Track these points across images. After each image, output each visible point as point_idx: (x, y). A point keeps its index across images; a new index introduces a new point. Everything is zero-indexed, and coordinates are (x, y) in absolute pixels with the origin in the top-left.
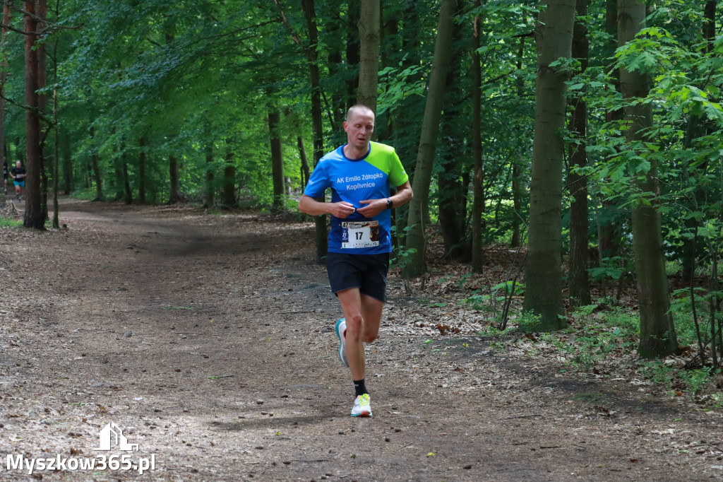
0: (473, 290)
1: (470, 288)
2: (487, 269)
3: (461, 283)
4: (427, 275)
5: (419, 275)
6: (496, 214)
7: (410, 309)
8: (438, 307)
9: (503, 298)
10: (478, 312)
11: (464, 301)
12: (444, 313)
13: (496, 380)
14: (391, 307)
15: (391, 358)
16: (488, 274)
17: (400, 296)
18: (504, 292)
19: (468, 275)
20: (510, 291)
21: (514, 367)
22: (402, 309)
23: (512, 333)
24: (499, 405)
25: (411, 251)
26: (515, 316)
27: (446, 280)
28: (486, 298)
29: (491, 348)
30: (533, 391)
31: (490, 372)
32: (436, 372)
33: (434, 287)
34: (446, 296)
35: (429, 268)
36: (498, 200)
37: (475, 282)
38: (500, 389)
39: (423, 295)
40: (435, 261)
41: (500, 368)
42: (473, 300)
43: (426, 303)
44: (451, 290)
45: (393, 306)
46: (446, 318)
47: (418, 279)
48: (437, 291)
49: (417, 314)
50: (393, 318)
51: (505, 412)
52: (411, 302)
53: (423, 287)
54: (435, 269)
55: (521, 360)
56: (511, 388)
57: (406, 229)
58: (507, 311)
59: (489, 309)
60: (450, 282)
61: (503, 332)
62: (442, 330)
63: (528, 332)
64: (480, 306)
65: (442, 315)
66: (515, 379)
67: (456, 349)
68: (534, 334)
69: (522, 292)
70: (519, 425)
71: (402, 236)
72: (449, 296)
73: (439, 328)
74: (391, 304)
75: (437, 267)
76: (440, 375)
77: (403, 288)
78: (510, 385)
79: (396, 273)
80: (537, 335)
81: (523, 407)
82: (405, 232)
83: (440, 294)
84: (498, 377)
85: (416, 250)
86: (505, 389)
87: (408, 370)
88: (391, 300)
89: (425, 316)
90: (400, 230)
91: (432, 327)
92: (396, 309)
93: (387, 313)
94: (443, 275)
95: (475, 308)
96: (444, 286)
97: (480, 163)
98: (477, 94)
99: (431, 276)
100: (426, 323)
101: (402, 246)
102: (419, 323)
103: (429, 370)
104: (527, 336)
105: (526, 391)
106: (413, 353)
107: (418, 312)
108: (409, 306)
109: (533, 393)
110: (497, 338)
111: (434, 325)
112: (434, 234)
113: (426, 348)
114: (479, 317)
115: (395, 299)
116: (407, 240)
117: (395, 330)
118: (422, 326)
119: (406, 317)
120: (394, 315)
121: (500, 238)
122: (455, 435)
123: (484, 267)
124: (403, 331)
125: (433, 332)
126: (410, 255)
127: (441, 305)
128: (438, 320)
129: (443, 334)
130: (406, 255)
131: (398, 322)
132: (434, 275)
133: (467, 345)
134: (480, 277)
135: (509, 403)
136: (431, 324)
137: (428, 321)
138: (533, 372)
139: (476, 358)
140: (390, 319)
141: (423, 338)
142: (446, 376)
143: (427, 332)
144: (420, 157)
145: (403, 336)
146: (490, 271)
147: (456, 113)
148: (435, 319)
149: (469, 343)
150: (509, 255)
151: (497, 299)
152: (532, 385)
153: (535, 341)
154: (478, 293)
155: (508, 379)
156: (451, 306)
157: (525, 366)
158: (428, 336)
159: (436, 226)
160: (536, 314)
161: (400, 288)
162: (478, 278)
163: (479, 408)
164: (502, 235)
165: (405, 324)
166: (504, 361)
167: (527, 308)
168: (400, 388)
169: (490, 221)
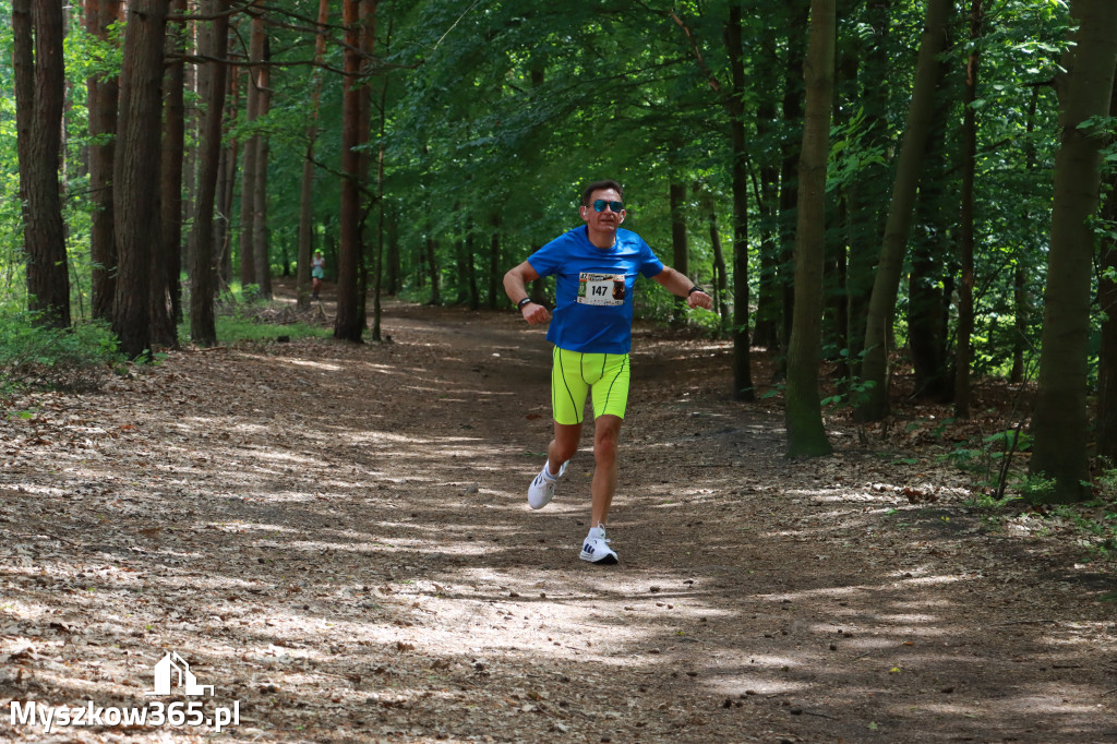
0: (956, 441)
1: (952, 439)
2: (976, 413)
3: (939, 431)
4: (891, 419)
5: (878, 419)
6: (990, 334)
7: (866, 466)
8: (905, 464)
9: (1000, 454)
10: (963, 474)
11: (943, 457)
12: (915, 473)
13: (987, 569)
14: (838, 462)
15: (838, 533)
16: (976, 421)
17: (852, 448)
18: (1001, 445)
19: (949, 421)
20: (1011, 445)
21: (1015, 551)
22: (854, 466)
23: (1012, 504)
24: (991, 605)
25: (869, 384)
26: (1016, 480)
27: (917, 427)
28: (975, 453)
29: (981, 524)
30: (1042, 586)
31: (980, 557)
32: (903, 555)
33: (900, 436)
34: (917, 450)
35: (893, 409)
36: (993, 316)
37: (959, 431)
38: (994, 582)
39: (884, 447)
40: (902, 399)
41: (994, 553)
42: (957, 456)
43: (888, 458)
44: (924, 441)
45: (842, 461)
46: (917, 479)
47: (877, 425)
48: (904, 442)
49: (876, 474)
50: (842, 478)
51: (1001, 615)
52: (867, 456)
53: (885, 436)
54: (901, 412)
55: (1026, 543)
56: (1011, 581)
57: (862, 353)
58: (1006, 472)
59: (979, 470)
60: (923, 429)
61: (1000, 503)
62: (913, 497)
63: (1035, 504)
64: (967, 464)
65: (911, 476)
66: (1017, 570)
67: (932, 525)
68: (1045, 506)
69: (1028, 446)
70: (1022, 634)
71: (856, 362)
72: (922, 450)
73: (907, 493)
74: (839, 458)
75: (903, 408)
76: (908, 560)
77: (856, 437)
78: (1008, 578)
79: (845, 415)
80: (1049, 508)
81: (1027, 609)
82: (861, 358)
83: (908, 446)
84: (992, 565)
85: (875, 383)
86: (1002, 582)
87: (862, 551)
88: (839, 452)
89: (886, 476)
90: (854, 354)
91: (898, 493)
92: (846, 466)
93: (833, 470)
94: (914, 419)
95: (959, 466)
96: (914, 434)
97: (969, 263)
98: (967, 165)
99: (895, 420)
100: (889, 486)
101: (855, 378)
102: (878, 486)
103: (893, 552)
104: (1034, 509)
105: (1032, 586)
106: (870, 528)
107: (877, 471)
108: (864, 460)
109: (1042, 590)
110: (990, 510)
111: (900, 489)
112: (900, 362)
113: (888, 522)
114: (965, 480)
115: (845, 452)
116: (863, 369)
117: (844, 495)
118: (883, 490)
119: (860, 477)
120: (842, 474)
121: (995, 369)
122: (931, 645)
123: (971, 410)
124: (856, 496)
125: (898, 499)
126: (867, 389)
127: (909, 461)
128: (905, 483)
129: (913, 501)
130: (861, 389)
131: (848, 484)
132: (900, 419)
133: (948, 519)
134: (966, 424)
135: (1008, 602)
136: (896, 488)
137: (892, 483)
138: (1042, 560)
139: (960, 537)
140: (837, 479)
141: (883, 507)
142: (917, 562)
143: (890, 499)
144: (885, 251)
145: (855, 504)
146: (980, 415)
147: (937, 192)
148: (901, 481)
149: (951, 516)
150: (1006, 394)
151: (994, 455)
152: (1041, 578)
153: (1046, 516)
154: (964, 447)
155: (1005, 569)
156: (925, 463)
157: (1031, 551)
158: (892, 505)
159: (903, 351)
160: (1048, 478)
161: (851, 437)
162: (962, 425)
163: (964, 608)
164: (998, 365)
165: (858, 487)
166: (1001, 543)
167: (1035, 469)
168: (850, 576)
169: (981, 346)
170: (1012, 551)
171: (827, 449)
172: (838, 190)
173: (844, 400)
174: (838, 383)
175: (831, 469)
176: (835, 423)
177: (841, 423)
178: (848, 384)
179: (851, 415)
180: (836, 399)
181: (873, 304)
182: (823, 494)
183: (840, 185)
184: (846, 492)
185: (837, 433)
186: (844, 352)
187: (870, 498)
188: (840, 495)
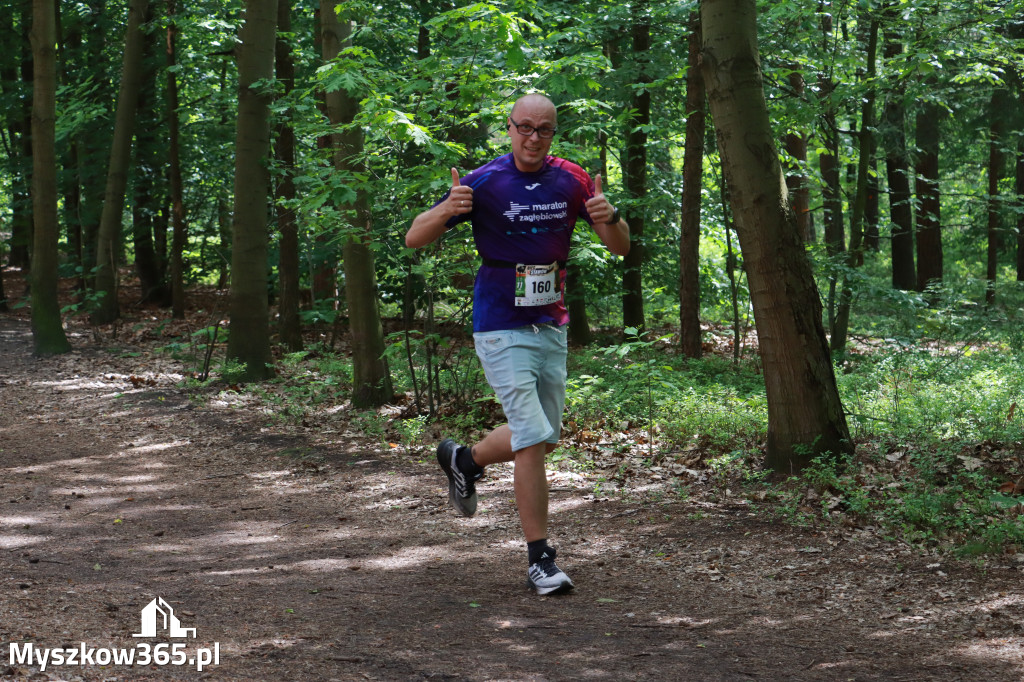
0: (173, 337)
1: (169, 335)
2: (190, 314)
3: (159, 329)
4: (120, 321)
5: (110, 322)
6: (202, 252)
7: (100, 360)
8: (131, 357)
9: (204, 345)
10: (177, 362)
11: (160, 350)
12: (139, 363)
13: (194, 437)
14: (77, 357)
15: (75, 415)
16: (190, 320)
17: (88, 346)
18: (206, 338)
19: (167, 321)
20: (212, 338)
21: (215, 421)
22: (90, 360)
23: (214, 384)
24: (197, 464)
25: (101, 294)
26: (219, 366)
27: (142, 327)
28: (185, 346)
29: (190, 401)
30: (236, 447)
31: (188, 428)
32: (127, 430)
33: (129, 334)
34: (141, 345)
35: (122, 313)
36: (201, 239)
37: (176, 329)
38: (199, 446)
39: (115, 344)
40: (131, 305)
41: (200, 423)
42: (170, 349)
43: (118, 353)
44: (147, 338)
45: (80, 357)
46: (141, 369)
47: (110, 326)
48: (131, 339)
49: (107, 366)
50: (79, 371)
51: (204, 471)
52: (100, 352)
53: (114, 336)
54: (130, 315)
55: (224, 414)
56: (212, 445)
57: (94, 270)
58: (209, 359)
59: (190, 358)
60: (145, 329)
61: (204, 384)
62: (136, 383)
63: (231, 383)
64: (180, 355)
65: (136, 366)
66: (217, 436)
67: (151, 404)
68: (239, 385)
69: (226, 339)
70: (219, 486)
71: (89, 277)
72: (145, 345)
73: (132, 380)
74: (77, 354)
75: (132, 312)
76: (131, 433)
77: (92, 337)
78: (210, 443)
79: (84, 320)
80: (243, 386)
81: (224, 466)
82: (93, 273)
83: (134, 342)
84: (197, 433)
85: (106, 293)
86: (205, 446)
87: (94, 428)
88: (76, 349)
89: (116, 367)
90: (87, 271)
91: (125, 380)
92: (83, 360)
93: (72, 364)
94: (139, 321)
95: (174, 357)
96: (140, 333)
97: (179, 195)
98: (174, 121)
99: (124, 323)
100: (117, 375)
101: (88, 289)
102: (109, 376)
103: (119, 427)
104: (231, 387)
105: (228, 448)
106: (101, 410)
107: (108, 363)
108: (98, 356)
109: (236, 450)
110: (197, 390)
111: (127, 377)
112: (131, 276)
113: (117, 405)
114: (179, 367)
115: (82, 349)
116: (97, 282)
117: (81, 384)
118: (113, 378)
119: (94, 369)
120: (80, 367)
121: (206, 279)
122: (146, 500)
123: (186, 311)
124: (91, 385)
125: (125, 385)
126: (99, 299)
127: (134, 355)
128: (131, 372)
129: (137, 387)
130: (94, 298)
131: (85, 375)
132: (130, 320)
133: (163, 399)
134: (181, 323)
135: (209, 461)
136: (124, 376)
137: (120, 372)
138: (237, 427)
139: (173, 412)
140: (75, 372)
141: (112, 392)
142: (139, 434)
143: (118, 385)
144: (109, 188)
145: (90, 391)
146: (193, 316)
147: (151, 139)
148: (128, 371)
149: (166, 396)
150: (215, 298)
151: (198, 347)
152: (235, 441)
153: (240, 392)
154: (178, 341)
155: (208, 436)
156: (147, 355)
157: (228, 421)
158: (119, 390)
159: (131, 267)
160: (241, 362)
161: (87, 337)
162: (178, 323)
163: (175, 468)
164: (206, 275)
165: (93, 377)
166: (205, 415)
167: (231, 356)
168: (84, 449)
169: (195, 261)
170: (214, 421)
171: (67, 348)
172: (68, 138)
173: (80, 308)
174: (75, 294)
175: (70, 363)
176: (75, 327)
177: (80, 326)
178: (83, 295)
179: (89, 319)
180: (74, 307)
181: (102, 230)
182: (65, 384)
183: (70, 133)
184: (83, 382)
185: (76, 335)
186: (78, 269)
187: (102, 385)
188: (77, 384)
